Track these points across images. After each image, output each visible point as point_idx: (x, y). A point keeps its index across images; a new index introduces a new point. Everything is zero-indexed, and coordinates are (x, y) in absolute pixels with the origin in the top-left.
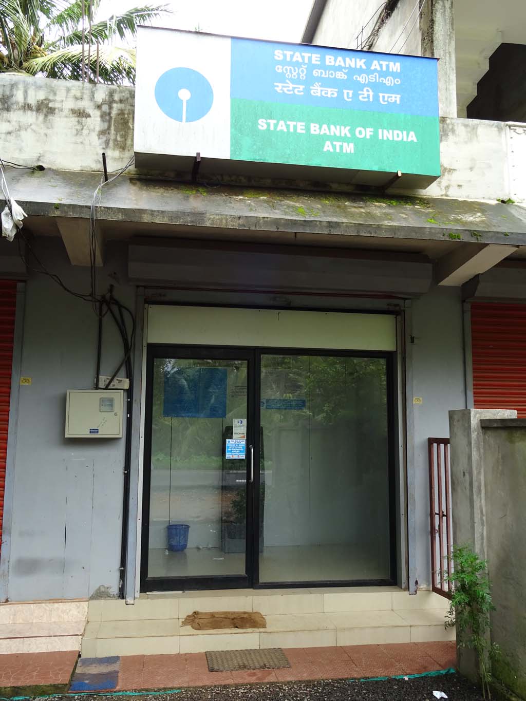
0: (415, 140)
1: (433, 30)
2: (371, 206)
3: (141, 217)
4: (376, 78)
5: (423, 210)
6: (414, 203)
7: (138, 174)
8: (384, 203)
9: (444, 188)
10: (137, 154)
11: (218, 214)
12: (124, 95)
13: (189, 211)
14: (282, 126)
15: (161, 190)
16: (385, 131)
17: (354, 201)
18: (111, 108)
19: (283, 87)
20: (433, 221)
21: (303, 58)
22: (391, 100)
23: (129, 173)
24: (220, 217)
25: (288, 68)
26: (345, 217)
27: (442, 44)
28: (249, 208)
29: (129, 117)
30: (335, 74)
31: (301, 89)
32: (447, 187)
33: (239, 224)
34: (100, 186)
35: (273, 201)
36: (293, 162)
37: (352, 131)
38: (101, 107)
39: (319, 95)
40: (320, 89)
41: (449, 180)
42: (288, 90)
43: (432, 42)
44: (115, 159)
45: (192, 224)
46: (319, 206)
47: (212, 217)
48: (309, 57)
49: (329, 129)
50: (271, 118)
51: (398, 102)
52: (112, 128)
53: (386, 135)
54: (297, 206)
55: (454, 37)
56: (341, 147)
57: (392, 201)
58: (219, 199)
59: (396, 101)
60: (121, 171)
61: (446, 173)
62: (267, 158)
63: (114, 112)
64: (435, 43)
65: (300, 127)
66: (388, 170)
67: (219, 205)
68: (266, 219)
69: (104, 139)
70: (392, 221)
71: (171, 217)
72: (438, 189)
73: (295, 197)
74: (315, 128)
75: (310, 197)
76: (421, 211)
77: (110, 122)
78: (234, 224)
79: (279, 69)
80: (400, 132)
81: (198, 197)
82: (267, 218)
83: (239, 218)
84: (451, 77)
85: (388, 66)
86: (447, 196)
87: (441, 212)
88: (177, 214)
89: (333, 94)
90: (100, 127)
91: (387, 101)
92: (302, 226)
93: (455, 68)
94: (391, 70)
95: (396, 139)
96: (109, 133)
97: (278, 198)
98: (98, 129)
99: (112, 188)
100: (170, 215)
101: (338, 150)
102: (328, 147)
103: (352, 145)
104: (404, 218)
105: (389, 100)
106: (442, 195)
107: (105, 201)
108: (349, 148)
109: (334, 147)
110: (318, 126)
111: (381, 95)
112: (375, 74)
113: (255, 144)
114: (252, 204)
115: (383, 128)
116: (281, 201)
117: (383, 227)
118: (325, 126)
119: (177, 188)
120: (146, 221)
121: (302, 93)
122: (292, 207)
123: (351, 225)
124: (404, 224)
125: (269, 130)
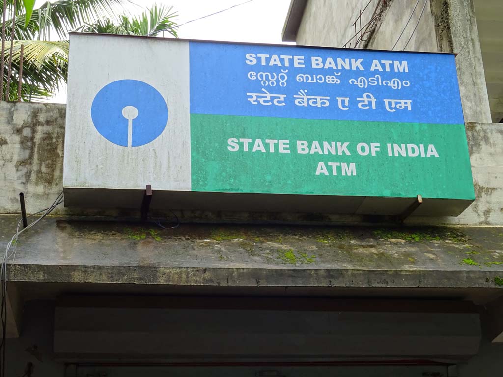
0: (437, 155)
1: (448, 15)
2: (385, 244)
3: (69, 276)
4: (378, 81)
5: (457, 246)
6: (443, 237)
7: (67, 215)
8: (402, 238)
9: (482, 214)
10: (66, 190)
11: (176, 267)
12: (51, 114)
13: (136, 264)
14: (259, 146)
15: (99, 236)
16: (395, 145)
17: (361, 237)
18: (34, 131)
19: (258, 97)
20: (470, 261)
21: (282, 61)
22: (400, 107)
23: (56, 213)
24: (178, 271)
25: (264, 74)
26: (351, 262)
27: (461, 31)
28: (219, 255)
29: (58, 142)
30: (325, 79)
31: (282, 99)
32: (487, 212)
33: (204, 279)
34: (16, 236)
35: (251, 244)
36: (275, 191)
37: (351, 148)
38: (22, 131)
39: (306, 105)
40: (305, 97)
41: (488, 203)
42: (265, 101)
43: (449, 28)
44: (37, 196)
45: (140, 282)
46: (314, 248)
47: (167, 271)
48: (290, 60)
49: (322, 147)
50: (244, 137)
51: (410, 109)
52: (36, 156)
53: (396, 150)
54: (284, 250)
55: (476, 21)
56: (339, 169)
57: (413, 236)
58: (177, 244)
59: (406, 107)
60: (45, 212)
61: (483, 194)
62: (241, 188)
63: (38, 137)
64: (453, 30)
65: (283, 146)
66: (403, 195)
67: (177, 253)
68: (241, 271)
69: (24, 170)
70: (414, 264)
71: (112, 273)
72: (475, 215)
73: (281, 237)
74: (303, 147)
75: (301, 235)
76: (454, 247)
77: (32, 149)
78: (198, 279)
79: (252, 76)
80: (415, 146)
81: (149, 242)
82: (243, 269)
83: (205, 270)
84: (477, 68)
85: (392, 66)
86: (488, 223)
87: (481, 248)
88: (119, 269)
89: (324, 103)
90: (19, 155)
91: (395, 108)
92: (291, 279)
93: (481, 58)
94: (396, 70)
95: (410, 154)
96: (31, 164)
97: (257, 239)
98: (16, 158)
99: (31, 236)
100: (109, 271)
101: (335, 173)
102: (321, 169)
103: (353, 165)
104: (431, 259)
105: (398, 106)
106: (481, 223)
107: (22, 255)
108: (350, 170)
109: (329, 169)
110: (306, 144)
111: (386, 101)
112: (376, 76)
113: (224, 171)
114: (223, 249)
115: (393, 142)
116: (261, 242)
117: (404, 273)
118: (316, 144)
119: (121, 232)
120: (76, 281)
121: (284, 104)
122: (278, 251)
123: (358, 272)
124: (431, 268)
125: (243, 151)
